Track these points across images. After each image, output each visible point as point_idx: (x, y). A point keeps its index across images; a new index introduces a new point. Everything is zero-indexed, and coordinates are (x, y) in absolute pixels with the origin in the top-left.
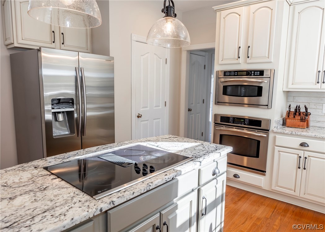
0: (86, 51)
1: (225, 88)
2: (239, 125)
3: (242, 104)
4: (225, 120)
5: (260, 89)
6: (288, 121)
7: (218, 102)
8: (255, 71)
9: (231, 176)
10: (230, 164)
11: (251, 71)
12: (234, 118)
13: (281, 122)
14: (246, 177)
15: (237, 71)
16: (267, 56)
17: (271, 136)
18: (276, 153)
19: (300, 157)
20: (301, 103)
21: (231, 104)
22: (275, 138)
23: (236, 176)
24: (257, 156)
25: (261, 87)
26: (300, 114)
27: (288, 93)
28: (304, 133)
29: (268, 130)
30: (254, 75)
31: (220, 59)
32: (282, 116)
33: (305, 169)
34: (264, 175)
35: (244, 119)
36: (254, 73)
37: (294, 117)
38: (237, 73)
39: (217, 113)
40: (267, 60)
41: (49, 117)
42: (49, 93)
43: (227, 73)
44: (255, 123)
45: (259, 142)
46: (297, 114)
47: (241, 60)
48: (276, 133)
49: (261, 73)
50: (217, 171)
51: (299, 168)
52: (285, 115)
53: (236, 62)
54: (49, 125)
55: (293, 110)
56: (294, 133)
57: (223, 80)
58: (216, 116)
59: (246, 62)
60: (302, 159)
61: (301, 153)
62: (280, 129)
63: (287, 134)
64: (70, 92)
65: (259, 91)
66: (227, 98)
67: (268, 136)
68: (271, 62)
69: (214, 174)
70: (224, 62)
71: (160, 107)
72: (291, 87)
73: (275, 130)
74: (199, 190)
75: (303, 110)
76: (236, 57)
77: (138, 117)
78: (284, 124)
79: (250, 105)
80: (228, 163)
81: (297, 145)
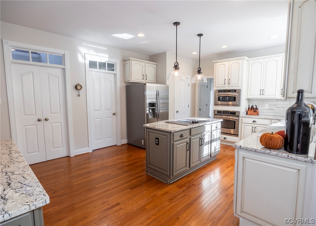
0: (154, 82)
1: (219, 98)
2: (226, 114)
3: (228, 105)
4: (219, 112)
5: (235, 98)
6: (248, 112)
7: (216, 104)
8: (232, 90)
9: (223, 139)
10: (223, 133)
11: (231, 90)
12: (223, 111)
13: (246, 113)
14: (229, 138)
15: (224, 90)
16: (237, 83)
17: (240, 118)
18: (243, 126)
19: (253, 127)
20: (254, 104)
21: (222, 105)
22: (242, 119)
23: (225, 138)
24: (235, 128)
25: (235, 97)
26: (254, 109)
27: (249, 100)
28: (256, 117)
29: (239, 116)
30: (232, 92)
31: (217, 84)
32: (246, 110)
33: (255, 132)
34: (238, 137)
35: (228, 112)
36: (232, 91)
37: (251, 110)
38: (225, 91)
39: (215, 109)
40: (238, 85)
41: (148, 112)
42: (148, 101)
43: (220, 91)
44: (233, 113)
45: (235, 122)
46: (253, 109)
47: (226, 85)
48: (242, 117)
49: (235, 91)
50: (217, 127)
51: (253, 132)
52: (247, 110)
53: (224, 86)
54: (147, 115)
55: (250, 107)
56: (250, 117)
57: (218, 94)
58: (215, 111)
59: (228, 86)
60: (254, 128)
61: (253, 125)
62: (245, 115)
63: (247, 117)
64: (154, 101)
65: (234, 99)
66: (220, 102)
67: (239, 118)
68: (239, 86)
69: (216, 128)
70: (218, 86)
71: (186, 108)
72: (249, 97)
73: (242, 116)
74: (211, 132)
75: (255, 107)
76: (224, 84)
77: (177, 112)
78: (247, 114)
79: (233, 105)
80: (221, 133)
81: (251, 122)
